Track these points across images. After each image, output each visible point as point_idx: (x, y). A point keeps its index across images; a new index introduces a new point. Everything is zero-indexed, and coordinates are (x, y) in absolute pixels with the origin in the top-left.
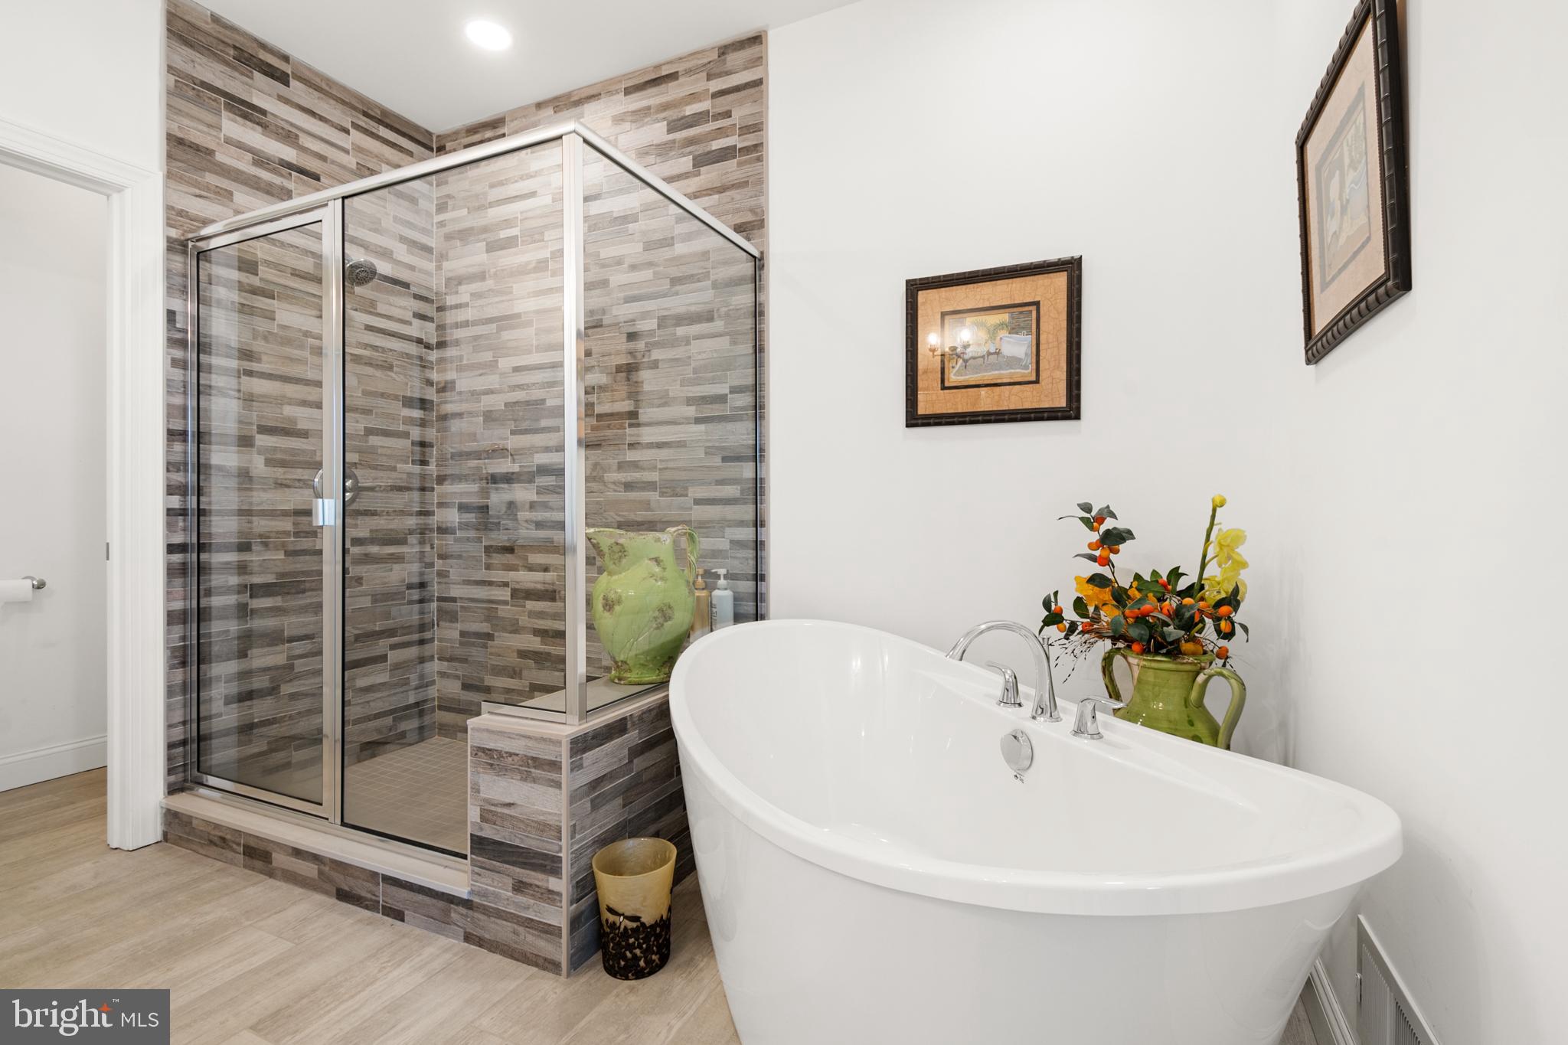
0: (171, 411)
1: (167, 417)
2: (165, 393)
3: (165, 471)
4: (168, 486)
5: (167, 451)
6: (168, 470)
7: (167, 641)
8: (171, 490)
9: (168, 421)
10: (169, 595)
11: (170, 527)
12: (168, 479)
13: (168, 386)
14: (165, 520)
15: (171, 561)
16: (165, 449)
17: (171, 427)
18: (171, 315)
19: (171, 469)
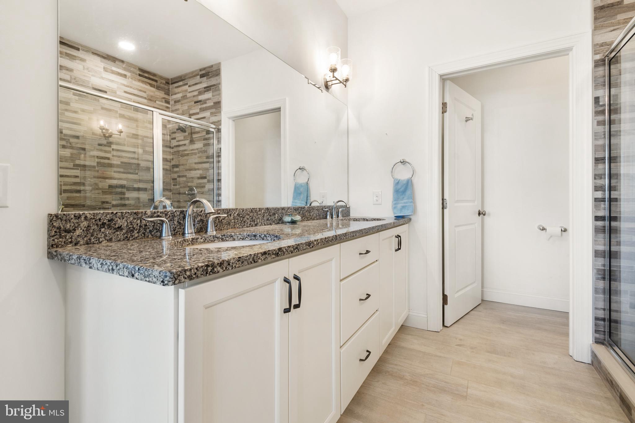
0: (596, 148)
1: (595, 152)
2: (594, 139)
3: (594, 179)
4: (595, 186)
5: (595, 169)
6: (595, 179)
7: (594, 265)
8: (597, 188)
9: (595, 154)
10: (595, 242)
11: (596, 207)
12: (595, 183)
13: (595, 136)
14: (594, 204)
15: (597, 225)
16: (594, 168)
17: (597, 156)
18: (597, 100)
19: (597, 178)
